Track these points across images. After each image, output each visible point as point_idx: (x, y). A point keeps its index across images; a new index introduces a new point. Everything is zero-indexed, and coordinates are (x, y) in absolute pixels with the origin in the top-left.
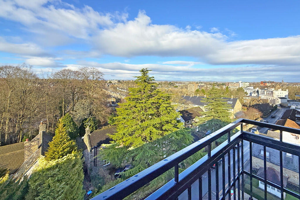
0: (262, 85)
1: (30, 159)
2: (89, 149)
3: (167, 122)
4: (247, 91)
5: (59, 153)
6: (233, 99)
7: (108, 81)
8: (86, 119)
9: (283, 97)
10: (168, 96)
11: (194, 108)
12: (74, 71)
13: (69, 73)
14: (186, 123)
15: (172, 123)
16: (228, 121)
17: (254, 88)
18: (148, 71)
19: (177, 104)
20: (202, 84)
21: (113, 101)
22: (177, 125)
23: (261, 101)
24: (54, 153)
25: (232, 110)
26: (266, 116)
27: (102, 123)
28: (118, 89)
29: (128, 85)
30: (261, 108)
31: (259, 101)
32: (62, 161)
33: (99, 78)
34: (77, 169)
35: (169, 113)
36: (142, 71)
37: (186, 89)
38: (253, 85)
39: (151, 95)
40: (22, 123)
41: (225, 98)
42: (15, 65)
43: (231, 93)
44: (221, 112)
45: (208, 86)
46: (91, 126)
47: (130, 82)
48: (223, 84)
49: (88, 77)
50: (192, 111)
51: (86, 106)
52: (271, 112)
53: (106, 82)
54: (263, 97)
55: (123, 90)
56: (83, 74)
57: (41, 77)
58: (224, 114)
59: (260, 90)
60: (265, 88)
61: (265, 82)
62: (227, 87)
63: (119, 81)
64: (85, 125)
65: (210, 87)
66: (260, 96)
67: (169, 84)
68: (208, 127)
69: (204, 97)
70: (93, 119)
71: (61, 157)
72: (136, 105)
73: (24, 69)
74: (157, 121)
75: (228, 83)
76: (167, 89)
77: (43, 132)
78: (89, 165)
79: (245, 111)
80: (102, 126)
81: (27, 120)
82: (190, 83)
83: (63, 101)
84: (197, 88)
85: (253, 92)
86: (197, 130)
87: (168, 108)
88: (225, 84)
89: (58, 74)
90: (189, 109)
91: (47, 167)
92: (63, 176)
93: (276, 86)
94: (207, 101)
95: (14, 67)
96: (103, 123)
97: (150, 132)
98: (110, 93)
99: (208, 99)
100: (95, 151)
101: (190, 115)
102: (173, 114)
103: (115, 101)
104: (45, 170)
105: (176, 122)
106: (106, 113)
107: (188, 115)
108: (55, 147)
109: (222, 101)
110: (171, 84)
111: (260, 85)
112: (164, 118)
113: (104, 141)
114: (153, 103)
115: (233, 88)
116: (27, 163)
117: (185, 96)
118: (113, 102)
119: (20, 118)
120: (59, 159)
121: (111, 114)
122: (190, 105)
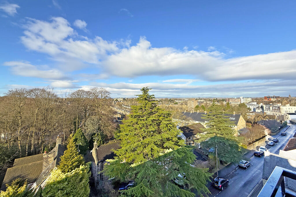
0: (266, 100)
1: (47, 170)
2: (96, 162)
3: (168, 139)
4: (250, 106)
5: (68, 167)
6: (236, 115)
7: (115, 99)
8: (94, 134)
9: (293, 112)
10: (168, 113)
11: (195, 124)
12: (86, 91)
13: (83, 93)
14: (188, 139)
15: (173, 140)
16: (232, 139)
17: (257, 103)
18: (148, 89)
19: (177, 120)
20: (201, 101)
21: (119, 116)
22: (178, 142)
23: (267, 117)
24: (64, 167)
25: (236, 127)
26: (275, 134)
27: (108, 138)
28: (123, 106)
29: (132, 102)
30: (267, 125)
31: (265, 117)
32: (71, 174)
33: (106, 96)
34: (84, 183)
35: (169, 130)
36: (143, 90)
37: (186, 105)
38: (255, 101)
39: (152, 112)
40: (44, 136)
41: (227, 115)
42: (42, 88)
43: (233, 109)
44: (223, 129)
45: (208, 102)
46: (99, 141)
47: (133, 99)
48: (223, 100)
49: (97, 96)
50: (193, 127)
51: (95, 122)
52: (280, 129)
53: (113, 100)
54: (268, 113)
55: (128, 107)
56: (94, 93)
57: (60, 97)
58: (227, 131)
59: (264, 106)
60: (270, 104)
61: (269, 98)
62: (228, 103)
63: (124, 99)
64: (94, 140)
65: (210, 104)
66: (265, 111)
67: (169, 101)
68: (210, 144)
69: (204, 113)
70: (100, 134)
71: (70, 170)
72: (137, 122)
73: (48, 90)
74: (158, 138)
75: (229, 99)
76: (167, 106)
77: (59, 145)
78: (96, 178)
79: (250, 128)
80: (109, 140)
81: (48, 134)
82: (190, 99)
83: (77, 117)
84: (197, 104)
85: (257, 108)
86: (199, 147)
87: (169, 125)
88: (225, 100)
89: (73, 94)
90: (190, 125)
91: (58, 180)
92: (71, 189)
93: (282, 101)
94: (208, 117)
95: (41, 90)
96: (110, 137)
97: (152, 149)
98: (116, 109)
99: (209, 115)
100: (102, 165)
101: (191, 131)
102: (173, 131)
103: (121, 117)
104: (56, 182)
105: (177, 139)
106: (113, 128)
107: (189, 131)
108: (65, 161)
109: (225, 118)
110: (171, 101)
111: (264, 100)
112: (165, 135)
113: (110, 155)
114: (154, 120)
115: (234, 104)
116: (44, 173)
117: (185, 112)
118: (119, 118)
119: (43, 132)
120: (69, 173)
121: (117, 129)
122: (190, 121)
